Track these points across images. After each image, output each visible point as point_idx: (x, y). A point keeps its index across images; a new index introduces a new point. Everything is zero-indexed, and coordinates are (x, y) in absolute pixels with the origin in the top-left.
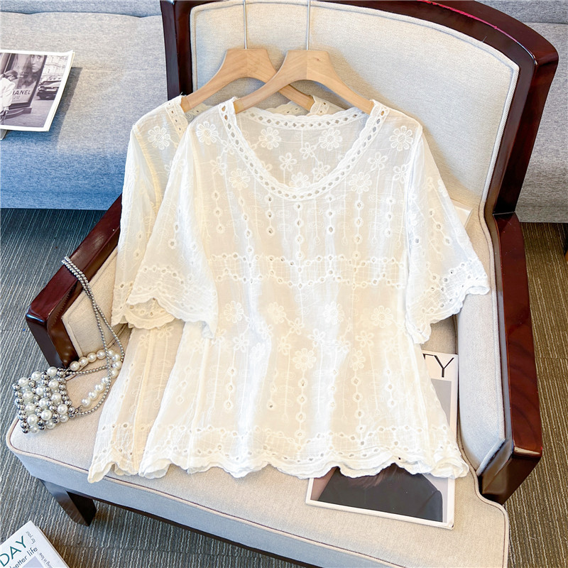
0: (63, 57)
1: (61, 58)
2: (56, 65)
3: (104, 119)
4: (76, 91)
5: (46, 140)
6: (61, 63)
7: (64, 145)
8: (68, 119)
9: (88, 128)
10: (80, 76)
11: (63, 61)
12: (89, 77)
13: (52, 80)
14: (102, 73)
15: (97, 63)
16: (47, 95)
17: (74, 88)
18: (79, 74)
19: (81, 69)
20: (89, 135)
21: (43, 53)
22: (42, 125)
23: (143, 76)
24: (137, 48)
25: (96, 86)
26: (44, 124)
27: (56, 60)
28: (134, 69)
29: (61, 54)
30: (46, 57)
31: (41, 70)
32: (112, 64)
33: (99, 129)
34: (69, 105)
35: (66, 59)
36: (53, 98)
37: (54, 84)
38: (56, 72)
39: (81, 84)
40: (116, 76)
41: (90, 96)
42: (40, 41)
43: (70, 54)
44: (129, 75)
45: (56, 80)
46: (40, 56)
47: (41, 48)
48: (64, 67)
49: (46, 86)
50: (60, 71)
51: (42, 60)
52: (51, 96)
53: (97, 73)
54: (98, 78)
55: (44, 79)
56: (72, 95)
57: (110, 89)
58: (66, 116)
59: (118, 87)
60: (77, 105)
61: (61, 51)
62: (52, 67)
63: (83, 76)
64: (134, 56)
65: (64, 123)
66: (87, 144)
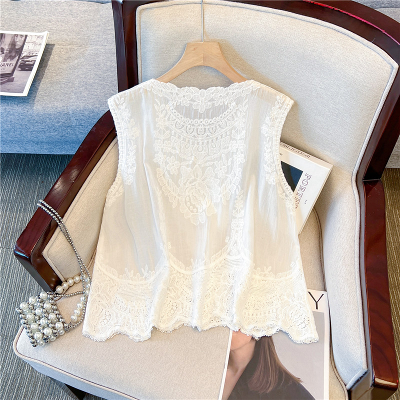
0: (40, 36)
1: (38, 37)
2: (34, 43)
3: (70, 84)
4: (50, 63)
5: (26, 102)
6: (38, 41)
7: (39, 106)
8: (43, 85)
9: (58, 91)
10: (53, 50)
11: (40, 39)
12: (60, 52)
13: (31, 55)
14: (70, 49)
15: (66, 40)
16: (26, 67)
17: (48, 61)
18: (52, 49)
19: (53, 45)
20: (58, 97)
22: (22, 91)
23: (103, 51)
25: (65, 59)
27: (34, 39)
28: (96, 45)
29: (38, 34)
30: (26, 36)
31: (22, 47)
32: (78, 41)
33: (66, 92)
34: (43, 75)
35: (42, 38)
36: (31, 70)
37: (32, 58)
38: (34, 49)
39: (54, 58)
40: (82, 50)
41: (61, 67)
43: (45, 34)
44: (92, 50)
45: (34, 55)
46: (22, 36)
48: (40, 44)
49: (26, 60)
50: (37, 47)
51: (23, 38)
52: (29, 68)
53: (66, 49)
54: (67, 53)
55: (24, 54)
56: (46, 66)
57: (76, 61)
58: (41, 83)
59: (82, 60)
60: (50, 74)
62: (31, 44)
63: (55, 51)
64: (96, 35)
65: (40, 89)
66: (56, 105)
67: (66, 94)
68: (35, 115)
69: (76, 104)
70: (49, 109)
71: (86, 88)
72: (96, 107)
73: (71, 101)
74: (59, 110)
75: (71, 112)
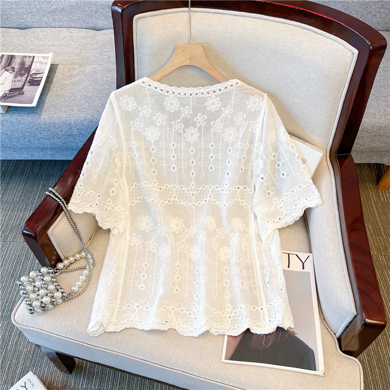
1: (45, 57)
2: (41, 63)
3: (73, 98)
4: (55, 80)
5: (35, 113)
6: (45, 61)
7: (46, 116)
8: (49, 98)
9: (62, 104)
11: (46, 60)
12: (63, 70)
13: (38, 72)
14: (72, 68)
15: (68, 61)
16: (35, 83)
17: (53, 78)
18: (56, 68)
19: (58, 65)
20: (63, 109)
21: (32, 55)
22: (31, 103)
23: (100, 69)
24: (96, 51)
25: (68, 77)
26: (32, 102)
27: (41, 59)
28: (94, 64)
29: (44, 55)
30: (34, 57)
31: (31, 66)
32: (79, 62)
33: (69, 104)
34: (49, 89)
35: (48, 58)
36: (39, 84)
37: (39, 75)
38: (41, 67)
39: (58, 75)
40: (82, 69)
41: (64, 83)
42: (30, 47)
43: (50, 55)
44: (91, 68)
45: (41, 72)
46: (30, 57)
47: (31, 52)
48: (46, 64)
49: (34, 76)
50: (43, 66)
51: (31, 59)
52: (37, 83)
53: (69, 68)
54: (69, 71)
55: (32, 72)
56: (51, 82)
57: (77, 78)
58: (48, 97)
59: (82, 76)
60: (55, 89)
61: (44, 53)
62: (38, 64)
63: (59, 70)
64: (94, 56)
65: (46, 101)
66: (60, 115)
67: (70, 106)
68: (42, 123)
69: (77, 115)
70: (54, 119)
71: (86, 101)
72: (94, 117)
73: (74, 112)
74: (63, 120)
75: (73, 122)
